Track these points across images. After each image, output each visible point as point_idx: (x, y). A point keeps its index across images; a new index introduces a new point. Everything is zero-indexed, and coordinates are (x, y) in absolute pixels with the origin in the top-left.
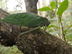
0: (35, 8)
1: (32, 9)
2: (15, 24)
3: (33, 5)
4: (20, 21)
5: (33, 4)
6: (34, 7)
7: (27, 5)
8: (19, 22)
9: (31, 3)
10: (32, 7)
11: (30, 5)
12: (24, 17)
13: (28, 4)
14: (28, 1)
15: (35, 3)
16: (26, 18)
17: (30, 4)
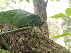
0: (44, 13)
1: (40, 14)
2: (4, 23)
3: (41, 10)
4: (9, 19)
5: (41, 8)
6: (42, 12)
7: (35, 10)
8: (8, 21)
9: (40, 8)
10: (40, 12)
11: (39, 10)
12: (13, 15)
13: (37, 9)
14: (36, 6)
15: (44, 8)
16: (15, 15)
17: (38, 8)
